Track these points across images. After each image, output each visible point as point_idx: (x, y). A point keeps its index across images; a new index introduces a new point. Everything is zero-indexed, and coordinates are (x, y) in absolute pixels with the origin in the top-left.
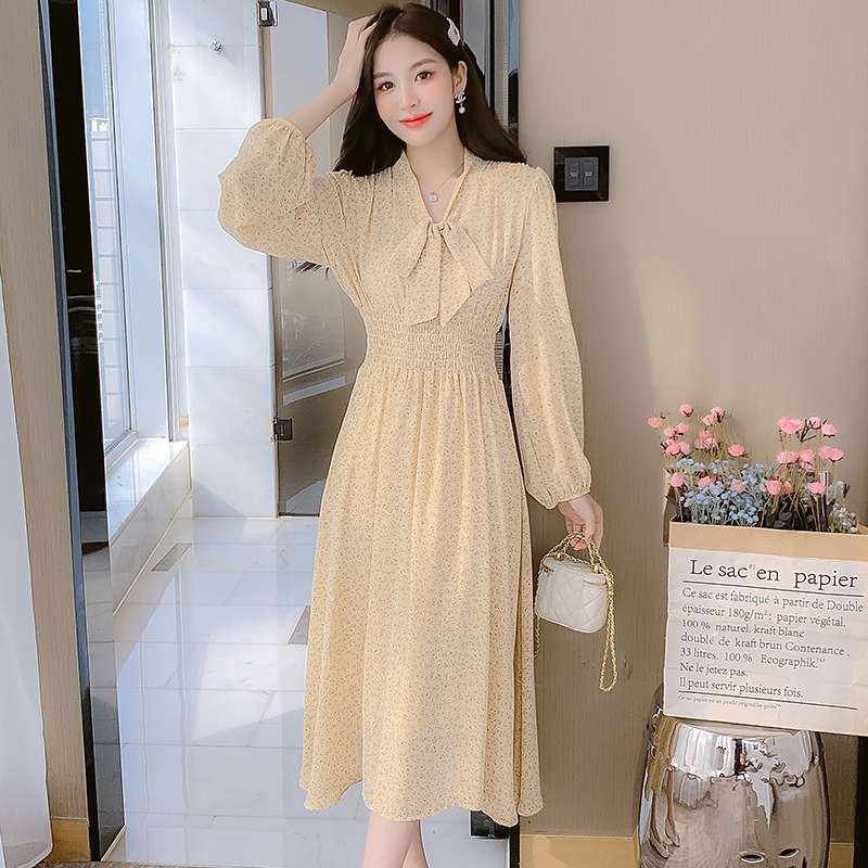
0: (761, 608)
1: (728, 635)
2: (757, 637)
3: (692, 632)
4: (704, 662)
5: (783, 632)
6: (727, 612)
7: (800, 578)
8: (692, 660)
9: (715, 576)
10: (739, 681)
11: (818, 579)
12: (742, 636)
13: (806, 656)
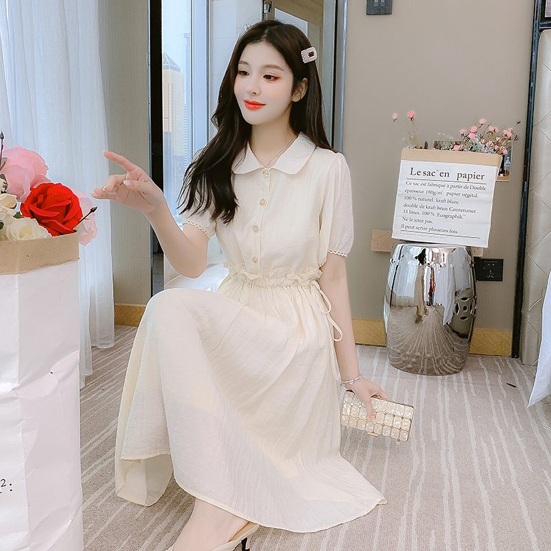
0: (440, 190)
1: (424, 203)
2: (437, 204)
3: (409, 202)
4: (414, 216)
5: (449, 202)
6: (425, 192)
7: (460, 175)
8: (408, 215)
9: (422, 176)
10: (428, 226)
11: (467, 176)
12: (430, 204)
13: (458, 214)
